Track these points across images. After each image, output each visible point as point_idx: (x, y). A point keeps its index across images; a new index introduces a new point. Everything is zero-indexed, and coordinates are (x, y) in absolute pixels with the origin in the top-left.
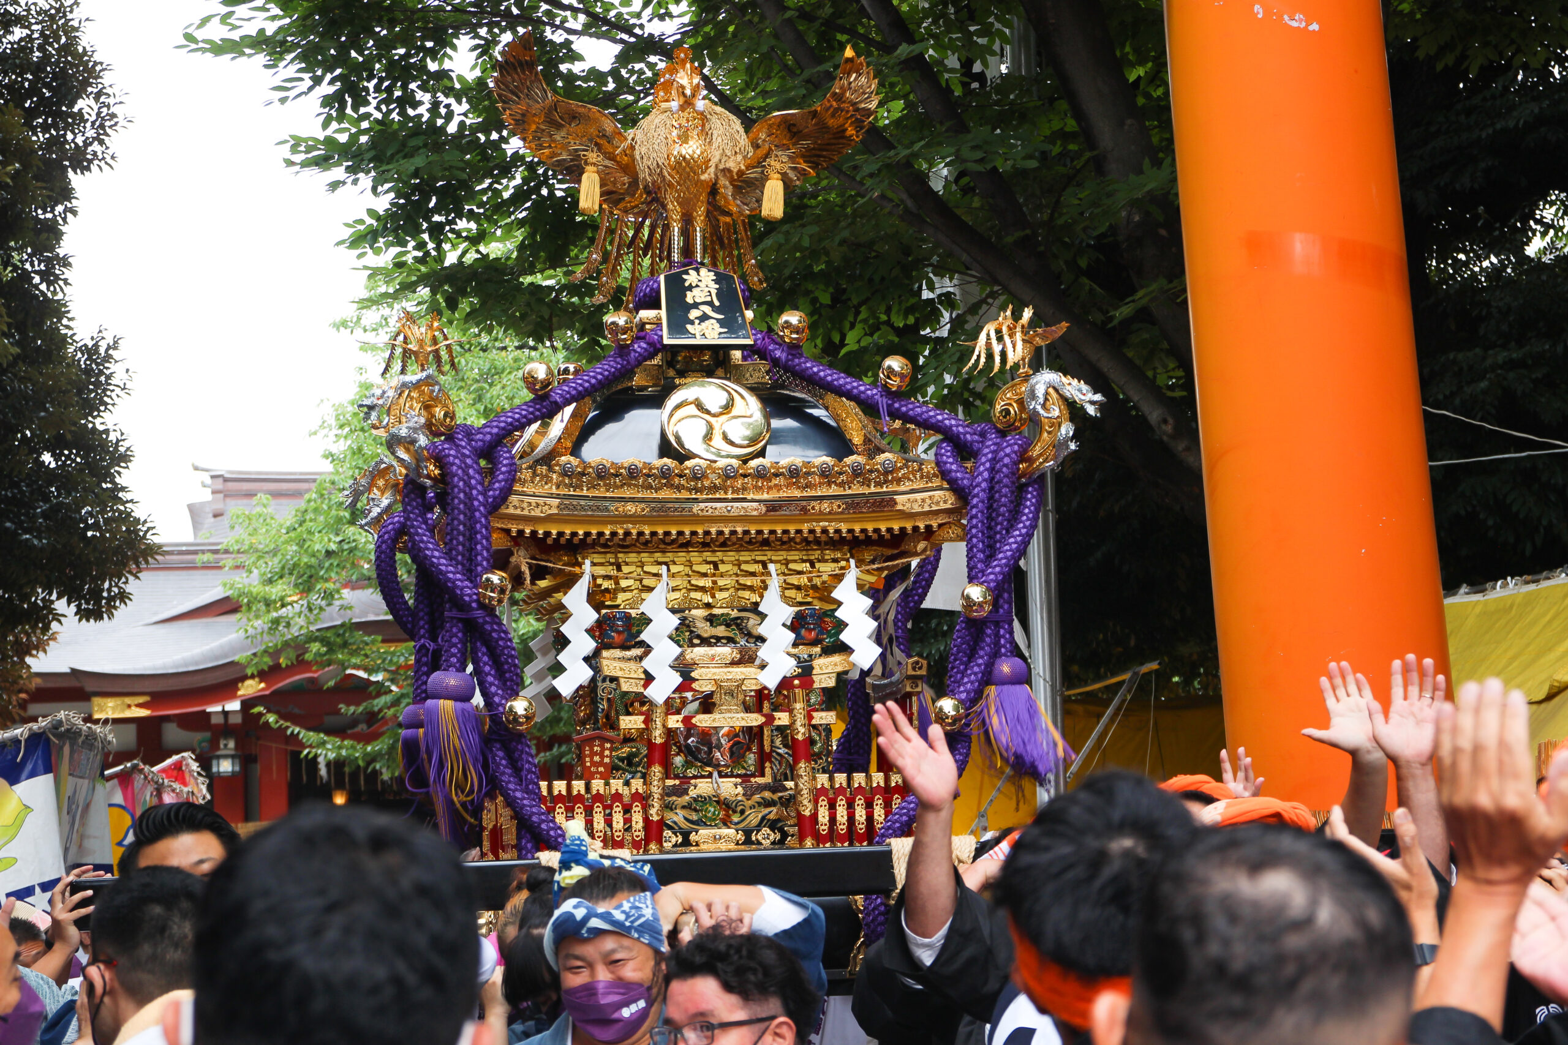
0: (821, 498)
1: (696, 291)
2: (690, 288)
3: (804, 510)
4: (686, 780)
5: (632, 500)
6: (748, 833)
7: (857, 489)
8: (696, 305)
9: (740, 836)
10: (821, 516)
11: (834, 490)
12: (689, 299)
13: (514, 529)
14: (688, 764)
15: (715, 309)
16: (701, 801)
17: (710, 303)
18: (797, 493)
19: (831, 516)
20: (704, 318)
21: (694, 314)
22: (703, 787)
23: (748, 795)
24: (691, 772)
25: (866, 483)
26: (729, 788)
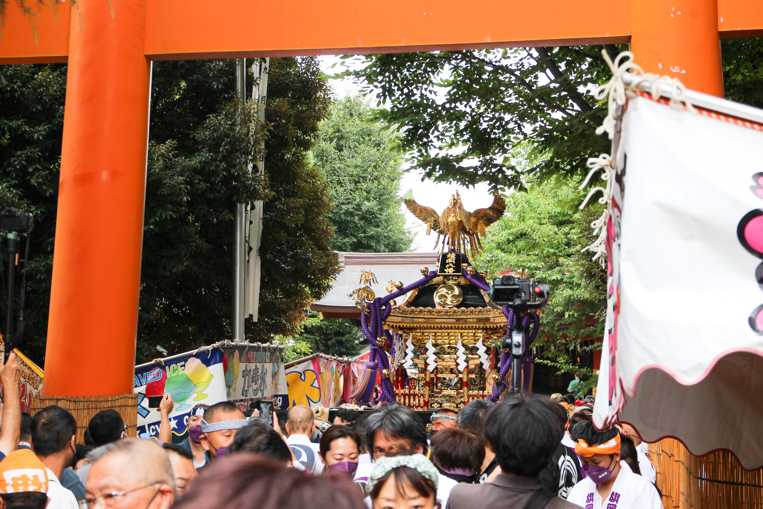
0: (470, 318)
1: (449, 259)
2: (448, 258)
3: (466, 322)
4: (441, 390)
5: (421, 318)
6: (457, 405)
7: (480, 316)
8: (448, 263)
9: (455, 406)
10: (470, 323)
11: (473, 316)
12: (447, 262)
13: (391, 324)
14: (442, 386)
15: (453, 265)
16: (444, 396)
17: (452, 263)
18: (464, 317)
19: (473, 323)
20: (450, 267)
21: (447, 266)
22: (445, 392)
23: (457, 395)
24: (443, 388)
25: (482, 314)
26: (453, 393)
